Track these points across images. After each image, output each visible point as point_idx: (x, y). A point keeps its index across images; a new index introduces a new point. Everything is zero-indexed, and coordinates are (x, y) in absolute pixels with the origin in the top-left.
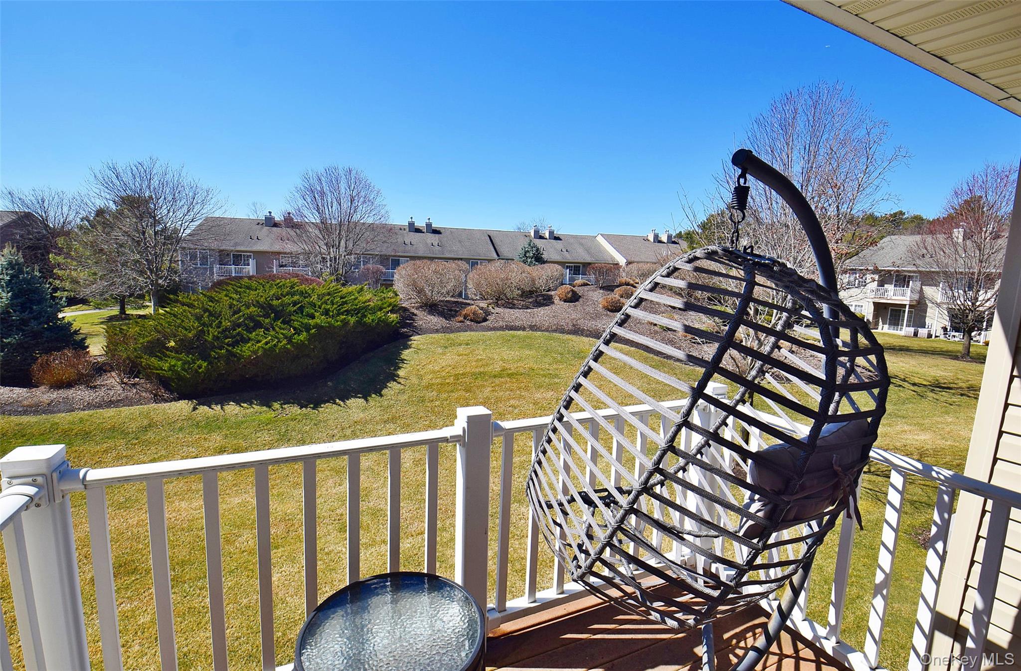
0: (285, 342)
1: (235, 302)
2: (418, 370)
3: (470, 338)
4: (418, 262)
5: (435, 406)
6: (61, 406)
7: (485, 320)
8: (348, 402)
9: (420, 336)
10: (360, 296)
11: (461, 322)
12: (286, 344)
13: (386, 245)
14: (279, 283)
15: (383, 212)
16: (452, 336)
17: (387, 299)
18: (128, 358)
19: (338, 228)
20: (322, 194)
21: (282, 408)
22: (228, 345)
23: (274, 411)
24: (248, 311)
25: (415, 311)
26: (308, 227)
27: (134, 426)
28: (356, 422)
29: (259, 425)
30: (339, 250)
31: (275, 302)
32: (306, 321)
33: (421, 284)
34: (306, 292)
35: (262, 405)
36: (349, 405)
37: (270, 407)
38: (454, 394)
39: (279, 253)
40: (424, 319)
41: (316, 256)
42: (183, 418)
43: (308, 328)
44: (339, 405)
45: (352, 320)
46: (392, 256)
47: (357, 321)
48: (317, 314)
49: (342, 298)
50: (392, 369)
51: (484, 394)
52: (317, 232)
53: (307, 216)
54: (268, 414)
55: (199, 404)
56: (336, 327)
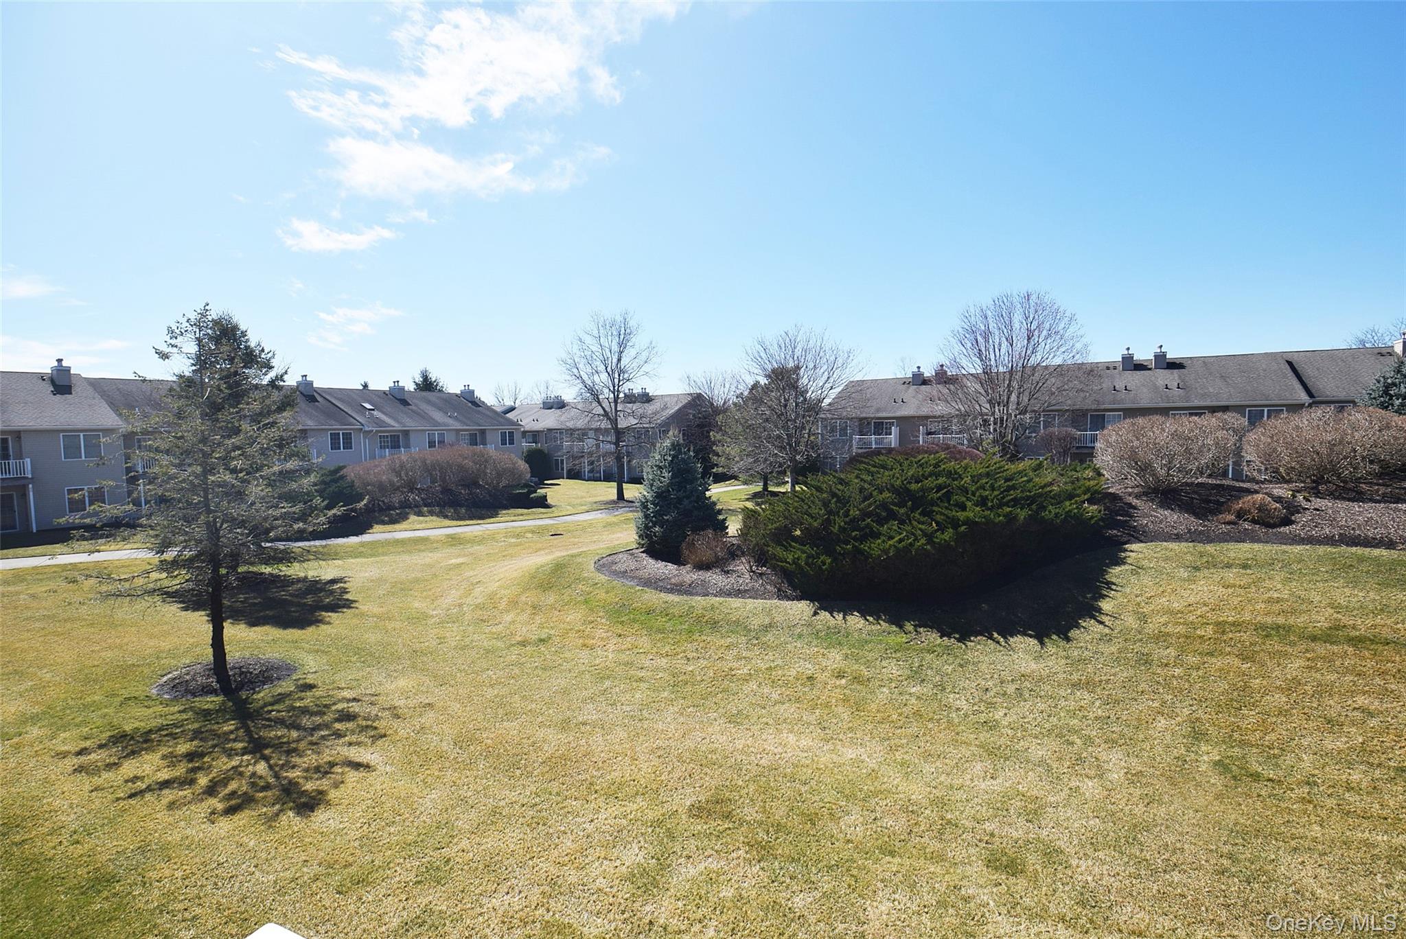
0: (923, 541)
1: (866, 486)
2: (1139, 604)
3: (1251, 556)
4: (1141, 421)
5: (1174, 676)
6: (699, 589)
7: (1287, 522)
8: (1011, 639)
9: (1142, 545)
10: (1037, 476)
11: (1229, 523)
12: (925, 545)
13: (1082, 395)
14: (920, 461)
15: (1078, 346)
16: (1210, 548)
17: (1082, 482)
18: (757, 544)
19: (1008, 376)
20: (987, 335)
21: (916, 631)
22: (855, 539)
23: (906, 633)
24: (881, 497)
25: (1135, 502)
26: (965, 380)
27: (755, 623)
28: (1023, 676)
29: (886, 650)
30: (1008, 408)
31: (914, 487)
32: (954, 513)
33: (1146, 455)
34: (955, 471)
35: (891, 622)
36: (1014, 645)
37: (901, 627)
38: (1214, 660)
39: (927, 417)
40: (1151, 514)
41: (975, 418)
42: (804, 622)
43: (955, 523)
44: (998, 642)
45: (1022, 514)
46: (1091, 410)
47: (1030, 515)
48: (969, 504)
49: (1007, 480)
50: (1089, 596)
51: (1287, 670)
52: (978, 387)
53: (965, 366)
54: (898, 636)
55: (820, 608)
56: (997, 524)
